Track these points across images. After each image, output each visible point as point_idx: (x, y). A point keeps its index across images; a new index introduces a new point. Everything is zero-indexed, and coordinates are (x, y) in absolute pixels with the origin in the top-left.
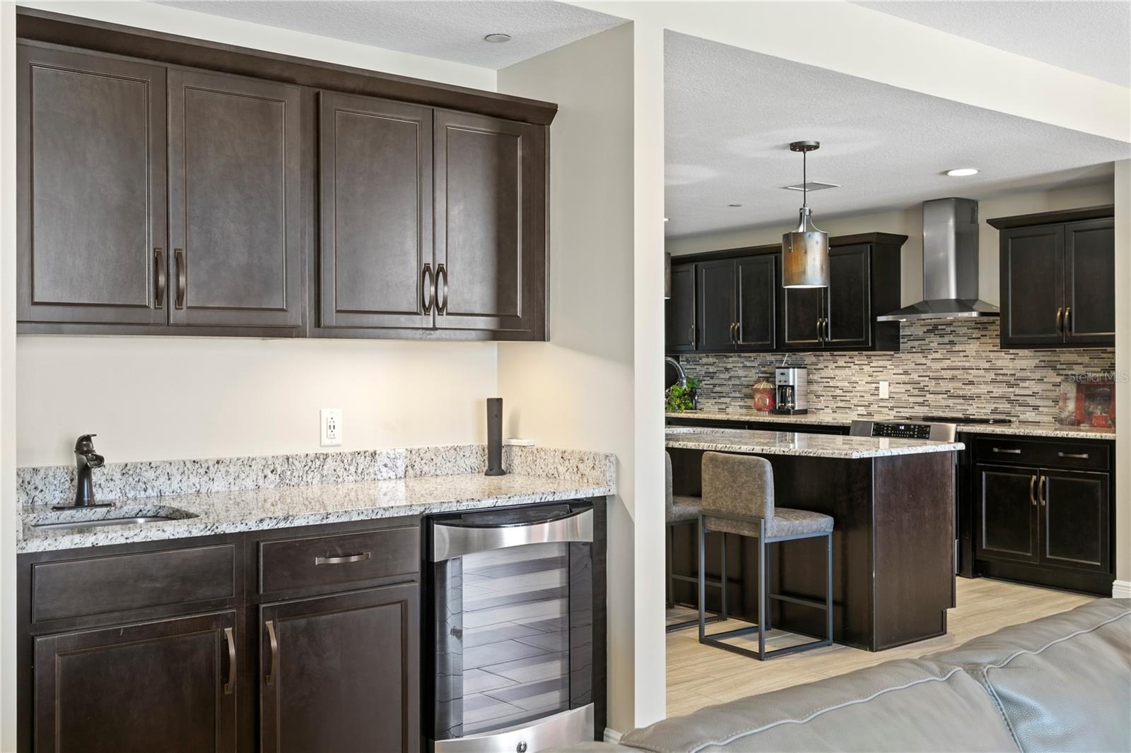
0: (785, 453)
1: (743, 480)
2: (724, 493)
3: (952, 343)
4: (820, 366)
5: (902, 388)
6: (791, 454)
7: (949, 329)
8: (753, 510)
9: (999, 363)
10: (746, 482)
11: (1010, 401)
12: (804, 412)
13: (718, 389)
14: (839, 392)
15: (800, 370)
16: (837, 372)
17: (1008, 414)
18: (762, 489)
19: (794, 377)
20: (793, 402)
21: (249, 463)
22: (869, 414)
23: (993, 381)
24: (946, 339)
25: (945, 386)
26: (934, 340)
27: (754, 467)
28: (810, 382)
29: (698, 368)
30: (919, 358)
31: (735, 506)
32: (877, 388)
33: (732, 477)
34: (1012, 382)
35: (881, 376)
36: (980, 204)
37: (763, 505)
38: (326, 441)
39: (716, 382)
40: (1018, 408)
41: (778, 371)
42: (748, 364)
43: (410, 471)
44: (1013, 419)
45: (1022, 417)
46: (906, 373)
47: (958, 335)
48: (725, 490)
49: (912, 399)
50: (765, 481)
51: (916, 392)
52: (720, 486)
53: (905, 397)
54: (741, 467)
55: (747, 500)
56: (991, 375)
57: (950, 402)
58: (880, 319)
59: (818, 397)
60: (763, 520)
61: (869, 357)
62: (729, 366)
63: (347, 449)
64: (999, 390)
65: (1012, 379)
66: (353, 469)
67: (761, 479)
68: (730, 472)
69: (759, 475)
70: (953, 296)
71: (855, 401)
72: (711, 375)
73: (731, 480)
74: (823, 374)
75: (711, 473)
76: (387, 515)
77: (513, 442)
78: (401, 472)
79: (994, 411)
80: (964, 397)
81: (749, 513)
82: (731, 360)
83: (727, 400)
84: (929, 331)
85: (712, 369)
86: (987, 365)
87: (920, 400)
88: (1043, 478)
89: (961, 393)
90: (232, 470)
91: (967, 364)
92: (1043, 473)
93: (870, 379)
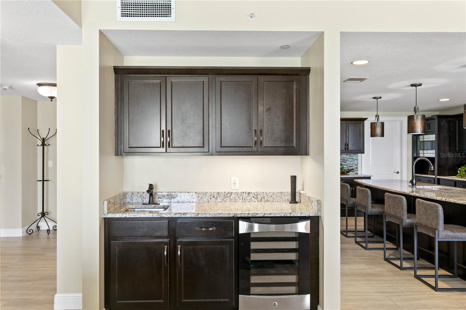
0: (456, 202)
1: (429, 212)
2: (423, 217)
6: (458, 203)
8: (434, 226)
10: (430, 213)
18: (437, 217)
21: (205, 194)
27: (433, 207)
31: (427, 223)
33: (425, 210)
37: (438, 224)
38: (233, 188)
43: (263, 199)
48: (423, 216)
50: (438, 214)
52: (422, 214)
54: (428, 207)
55: (431, 221)
60: (437, 231)
63: (240, 191)
66: (241, 198)
67: (437, 213)
68: (425, 208)
69: (436, 211)
73: (425, 211)
75: (418, 208)
76: (220, 216)
77: (301, 192)
78: (259, 200)
81: (432, 227)
90: (200, 196)
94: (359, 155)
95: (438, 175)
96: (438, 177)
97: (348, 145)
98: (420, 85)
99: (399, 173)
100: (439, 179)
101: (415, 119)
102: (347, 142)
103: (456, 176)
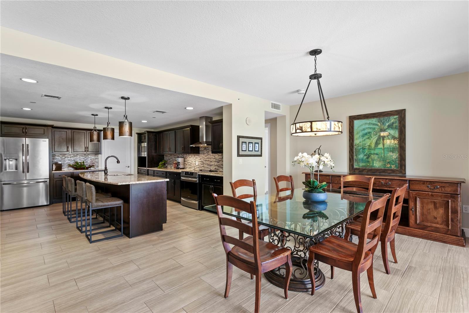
3: (208, 152)
4: (187, 157)
5: (200, 163)
7: (208, 149)
9: (216, 157)
11: (218, 166)
12: (184, 168)
13: (170, 163)
14: (190, 164)
15: (182, 158)
16: (190, 159)
17: (217, 169)
18: (91, 194)
19: (180, 160)
20: (180, 166)
22: (195, 169)
23: (215, 161)
24: (207, 151)
25: (207, 162)
26: (205, 152)
27: (90, 188)
28: (184, 161)
29: (167, 158)
30: (203, 156)
32: (196, 163)
34: (218, 162)
35: (196, 160)
36: (213, 118)
37: (91, 199)
39: (170, 161)
40: (219, 168)
41: (177, 158)
42: (175, 157)
44: (218, 171)
45: (220, 170)
46: (201, 159)
47: (209, 150)
49: (202, 166)
50: (92, 192)
51: (202, 164)
53: (200, 165)
56: (215, 160)
57: (208, 166)
58: (191, 146)
59: (186, 165)
61: (195, 155)
62: (172, 157)
64: (216, 164)
65: (218, 161)
69: (91, 190)
70: (205, 140)
71: (192, 166)
72: (169, 159)
74: (187, 159)
79: (215, 169)
80: (210, 165)
82: (172, 156)
83: (172, 165)
84: (204, 149)
85: (169, 158)
86: (214, 157)
87: (203, 166)
88: (212, 186)
89: (210, 164)
91: (211, 157)
92: (213, 185)
93: (195, 161)
94: (100, 155)
95: (148, 168)
96: (147, 168)
97: (88, 148)
98: (111, 108)
99: (129, 167)
100: (148, 170)
101: (106, 130)
102: (88, 146)
103: (157, 167)
